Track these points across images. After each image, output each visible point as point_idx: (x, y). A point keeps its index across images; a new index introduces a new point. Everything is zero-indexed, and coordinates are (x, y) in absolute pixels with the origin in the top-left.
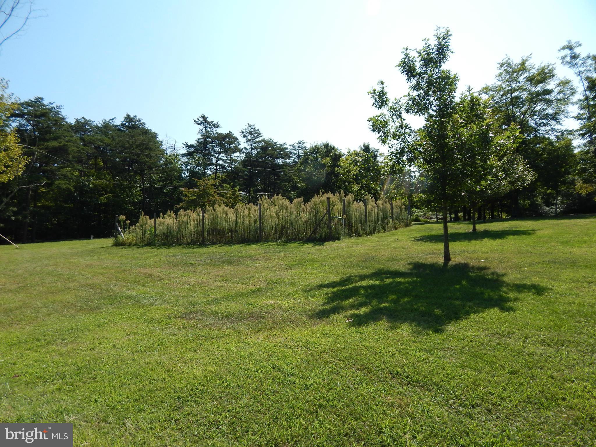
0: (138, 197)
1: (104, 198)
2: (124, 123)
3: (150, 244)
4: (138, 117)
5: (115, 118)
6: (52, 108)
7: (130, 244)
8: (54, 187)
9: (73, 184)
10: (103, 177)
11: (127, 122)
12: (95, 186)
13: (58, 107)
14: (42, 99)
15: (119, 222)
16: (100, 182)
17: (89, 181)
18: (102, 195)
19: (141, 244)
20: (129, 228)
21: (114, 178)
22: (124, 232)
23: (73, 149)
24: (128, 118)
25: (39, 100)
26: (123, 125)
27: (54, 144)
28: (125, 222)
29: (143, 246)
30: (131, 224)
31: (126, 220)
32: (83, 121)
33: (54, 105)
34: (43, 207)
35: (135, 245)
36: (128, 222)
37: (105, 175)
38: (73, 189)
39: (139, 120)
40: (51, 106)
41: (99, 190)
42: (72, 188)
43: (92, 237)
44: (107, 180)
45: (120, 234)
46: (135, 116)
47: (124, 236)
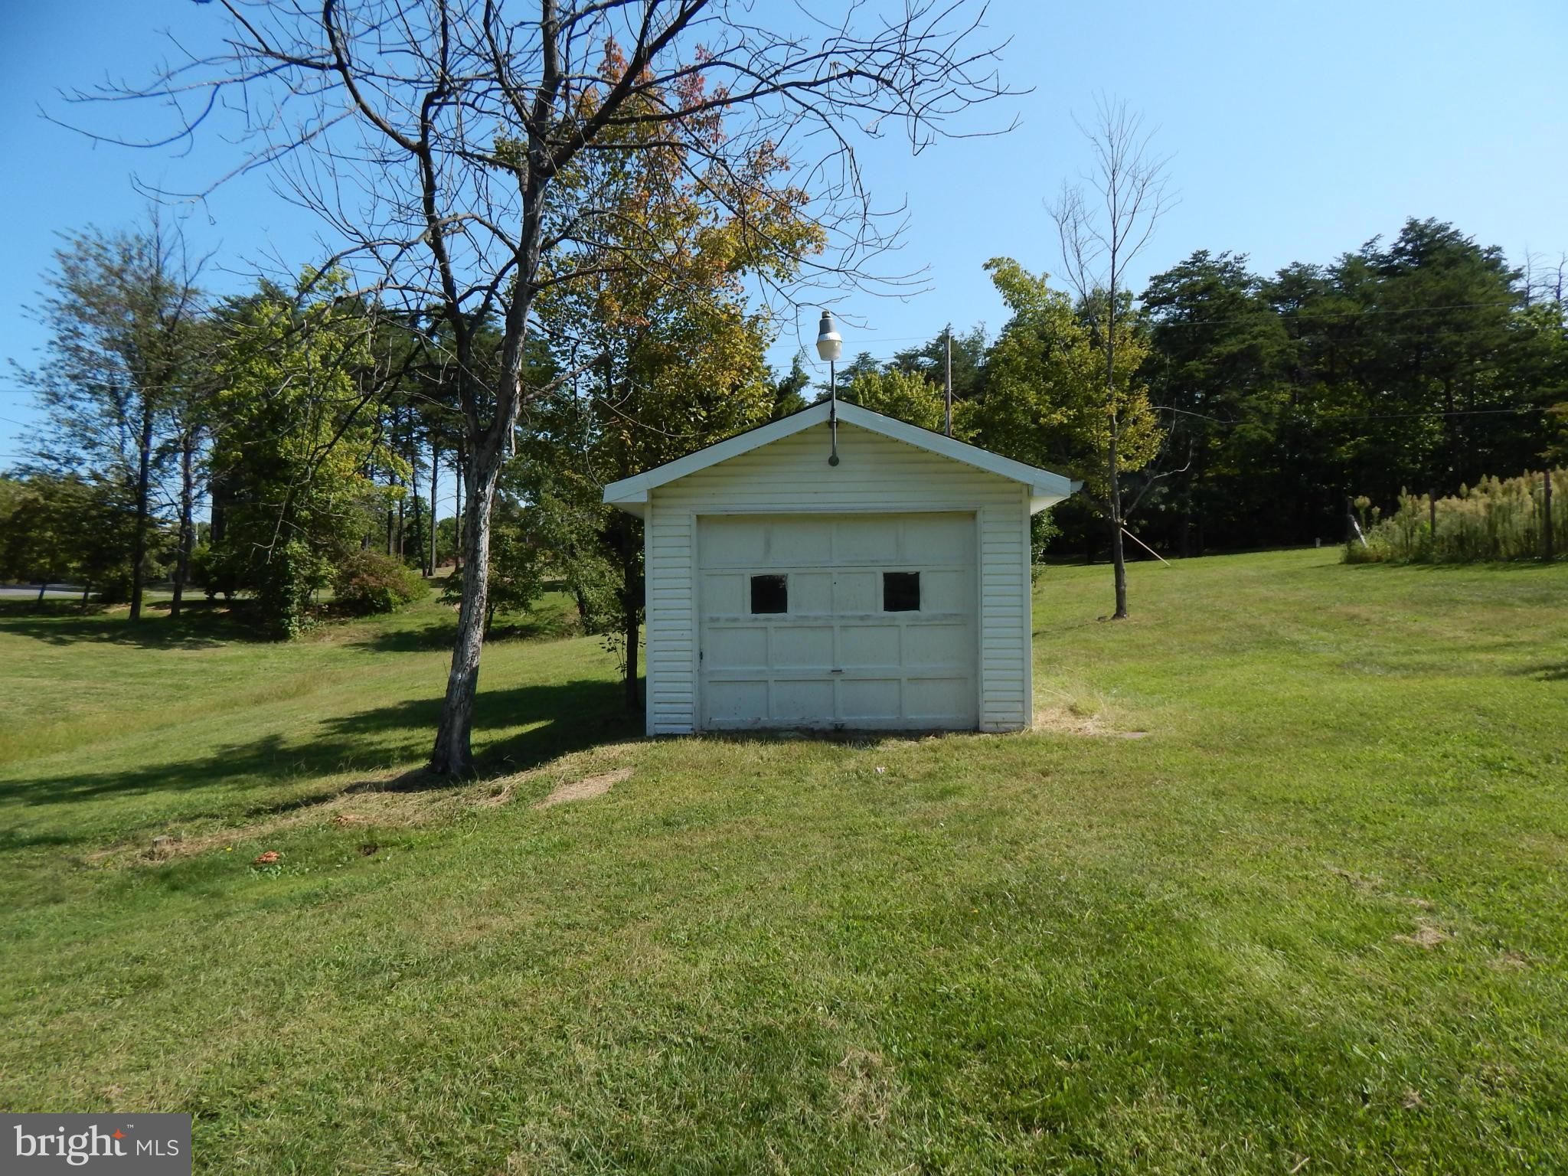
0: (1437, 437)
1: (1348, 448)
2: (1402, 245)
3: (1421, 558)
4: (1440, 220)
5: (1378, 237)
6: (1227, 264)
7: (1379, 560)
8: (1233, 438)
9: (1273, 426)
10: (1345, 398)
11: (1408, 242)
12: (1325, 422)
13: (1239, 259)
14: (1205, 253)
15: (1356, 511)
16: (1337, 411)
17: (1309, 412)
18: (1343, 441)
19: (1401, 560)
20: (1379, 523)
21: (1371, 394)
22: (1366, 532)
23: (1269, 349)
24: (1414, 231)
25: (1199, 256)
26: (1398, 252)
27: (1231, 346)
28: (1368, 511)
29: (1402, 565)
30: (1384, 515)
31: (1372, 506)
32: (1294, 272)
33: (1230, 258)
34: (1219, 478)
35: (1388, 561)
36: (1377, 510)
37: (1349, 393)
38: (1272, 439)
39: (1442, 228)
40: (1225, 260)
41: (1333, 432)
42: (1269, 435)
43: (1318, 541)
44: (1353, 405)
45: (1357, 537)
46: (1432, 220)
47: (1365, 543)
